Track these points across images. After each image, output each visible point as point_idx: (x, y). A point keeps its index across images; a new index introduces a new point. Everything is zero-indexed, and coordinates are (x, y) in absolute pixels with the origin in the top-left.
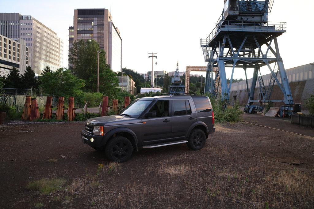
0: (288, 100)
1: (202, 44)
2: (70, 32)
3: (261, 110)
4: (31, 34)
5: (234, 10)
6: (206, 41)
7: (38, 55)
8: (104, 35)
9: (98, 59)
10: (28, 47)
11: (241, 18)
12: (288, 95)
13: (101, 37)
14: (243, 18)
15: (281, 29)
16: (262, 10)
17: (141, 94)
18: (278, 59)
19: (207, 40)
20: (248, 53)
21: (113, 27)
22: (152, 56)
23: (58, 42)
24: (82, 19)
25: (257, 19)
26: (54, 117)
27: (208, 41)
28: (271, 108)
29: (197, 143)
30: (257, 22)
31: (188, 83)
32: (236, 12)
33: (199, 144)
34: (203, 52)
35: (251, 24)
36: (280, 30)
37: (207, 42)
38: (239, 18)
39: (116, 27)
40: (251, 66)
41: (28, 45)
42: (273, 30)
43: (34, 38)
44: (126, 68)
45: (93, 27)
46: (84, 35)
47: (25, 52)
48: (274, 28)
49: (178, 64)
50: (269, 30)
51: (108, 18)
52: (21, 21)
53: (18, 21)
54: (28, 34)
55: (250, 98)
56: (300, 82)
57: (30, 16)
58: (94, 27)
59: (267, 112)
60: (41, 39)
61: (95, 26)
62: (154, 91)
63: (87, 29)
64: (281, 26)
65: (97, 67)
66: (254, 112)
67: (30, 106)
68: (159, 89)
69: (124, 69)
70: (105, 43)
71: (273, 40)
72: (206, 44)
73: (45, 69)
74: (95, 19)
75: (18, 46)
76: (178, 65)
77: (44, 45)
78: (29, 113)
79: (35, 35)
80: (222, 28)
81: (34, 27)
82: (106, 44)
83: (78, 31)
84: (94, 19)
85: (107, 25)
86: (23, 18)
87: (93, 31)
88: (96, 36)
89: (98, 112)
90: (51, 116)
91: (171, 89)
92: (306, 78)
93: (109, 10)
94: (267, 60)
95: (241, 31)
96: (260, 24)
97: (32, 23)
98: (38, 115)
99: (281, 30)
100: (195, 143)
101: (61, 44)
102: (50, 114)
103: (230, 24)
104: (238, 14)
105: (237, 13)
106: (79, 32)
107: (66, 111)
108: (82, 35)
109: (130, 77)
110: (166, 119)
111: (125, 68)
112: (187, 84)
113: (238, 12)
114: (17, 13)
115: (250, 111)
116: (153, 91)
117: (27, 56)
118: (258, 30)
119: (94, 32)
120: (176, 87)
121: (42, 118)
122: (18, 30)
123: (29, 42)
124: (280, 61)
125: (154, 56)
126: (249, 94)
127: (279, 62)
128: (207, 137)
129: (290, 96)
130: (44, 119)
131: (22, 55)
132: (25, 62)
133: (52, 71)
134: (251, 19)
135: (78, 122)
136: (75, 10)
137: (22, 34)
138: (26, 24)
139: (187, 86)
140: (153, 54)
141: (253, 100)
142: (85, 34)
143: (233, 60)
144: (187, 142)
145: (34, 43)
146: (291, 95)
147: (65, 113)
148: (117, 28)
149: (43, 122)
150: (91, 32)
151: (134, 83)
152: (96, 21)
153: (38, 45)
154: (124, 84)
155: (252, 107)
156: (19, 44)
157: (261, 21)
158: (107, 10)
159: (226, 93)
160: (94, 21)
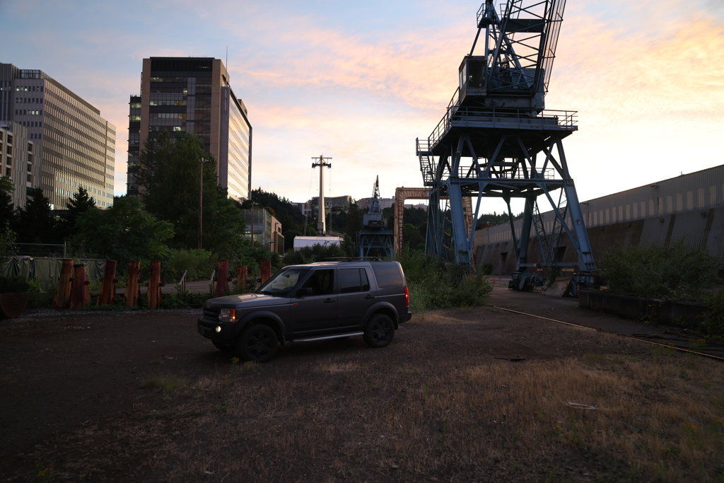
0: (585, 262)
1: (419, 150)
2: (131, 109)
3: (541, 284)
4: (41, 112)
5: (478, 87)
6: (427, 142)
7: (56, 160)
8: (210, 116)
9: (200, 176)
10: (31, 143)
11: (493, 102)
12: (585, 253)
13: (203, 122)
14: (495, 101)
15: (569, 124)
16: (532, 86)
17: (295, 249)
18: (567, 183)
19: (429, 141)
20: (510, 168)
21: (231, 98)
22: (319, 163)
23: (103, 131)
24: (161, 80)
25: (522, 103)
26: (120, 301)
27: (431, 142)
28: (557, 279)
29: (380, 336)
30: (522, 110)
31: (401, 225)
32: (480, 90)
33: (382, 339)
34: (421, 165)
35: (511, 113)
36: (567, 126)
37: (429, 145)
38: (488, 103)
39: (238, 98)
40: (518, 194)
41: (32, 138)
42: (554, 126)
43: (46, 120)
44: (260, 189)
45: (185, 98)
46: (164, 115)
47: (26, 153)
48: (557, 123)
49: (377, 182)
50: (545, 125)
51: (221, 78)
52: (18, 81)
53: (10, 83)
54: (33, 113)
55: (521, 258)
56: (632, 222)
57: (37, 72)
58: (189, 98)
59: (549, 286)
60: (62, 123)
61: (191, 95)
62: (325, 243)
63: (173, 103)
64: (569, 119)
65: (199, 194)
66: (528, 288)
67: (71, 280)
68: (336, 240)
69: (256, 191)
70: (212, 135)
71: (555, 145)
72: (427, 150)
73: (75, 195)
74: (192, 81)
75: (10, 139)
76: (377, 186)
77: (71, 138)
78: (68, 294)
79: (49, 115)
80: (454, 121)
81: (47, 97)
82: (215, 136)
83: (151, 106)
84: (189, 79)
85: (219, 93)
86: (23, 75)
87: (185, 107)
88: (193, 119)
89: (207, 290)
90: (114, 300)
91: (363, 240)
92: (643, 215)
93: (224, 62)
94: (545, 184)
95: (492, 127)
96: (529, 114)
97: (42, 88)
98: (87, 297)
99: (569, 126)
100: (376, 336)
101: (109, 134)
102: (112, 296)
103: (470, 114)
104: (485, 94)
105: (483, 92)
106: (153, 110)
107: (144, 289)
108: (160, 115)
109: (269, 211)
110: (329, 299)
111: (258, 189)
112: (399, 228)
113: (485, 90)
114: (9, 63)
115: (521, 286)
116: (322, 244)
117: (30, 163)
118: (524, 125)
119: (188, 110)
120: (373, 235)
121: (95, 304)
122: (9, 104)
123: (35, 130)
124: (569, 185)
125: (325, 164)
126: (518, 251)
127: (568, 188)
128: (396, 328)
129: (588, 256)
130: (100, 304)
131: (17, 161)
132: (24, 177)
133: (92, 198)
134: (510, 104)
135: (168, 311)
136: (144, 59)
137: (17, 111)
138: (29, 90)
139: (399, 233)
140: (322, 158)
141: (526, 262)
142: (168, 115)
143: (477, 183)
144: (363, 333)
145: (46, 132)
146: (590, 253)
147: (142, 293)
148: (240, 100)
149: (99, 312)
150: (182, 110)
151: (280, 225)
152: (194, 86)
153: (56, 137)
154: (255, 228)
155: (525, 277)
156: (11, 134)
157: (531, 108)
158: (220, 60)
159: (464, 250)
160: (189, 86)
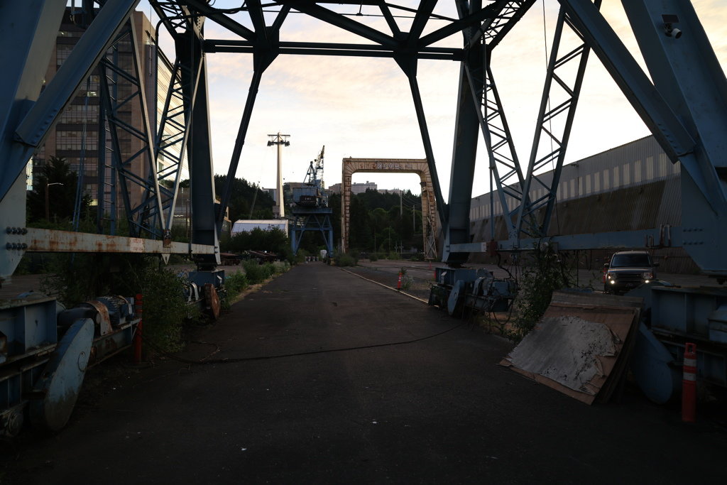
13: (124, 87)
22: (276, 141)
31: (348, 204)
51: (144, 34)
56: (645, 185)
62: (269, 227)
66: (465, 313)
85: (141, 52)
112: (345, 206)
115: (451, 306)
116: (263, 228)
125: (282, 142)
139: (345, 213)
140: (278, 136)
